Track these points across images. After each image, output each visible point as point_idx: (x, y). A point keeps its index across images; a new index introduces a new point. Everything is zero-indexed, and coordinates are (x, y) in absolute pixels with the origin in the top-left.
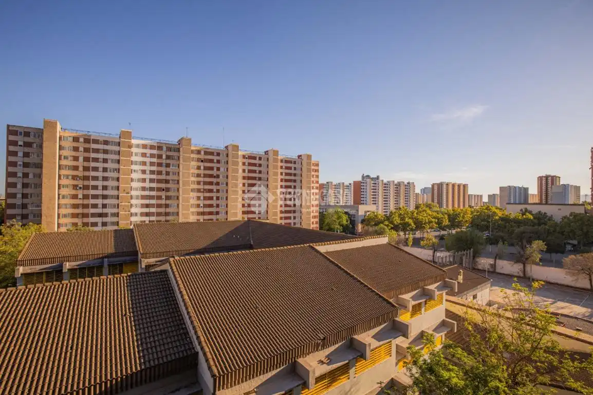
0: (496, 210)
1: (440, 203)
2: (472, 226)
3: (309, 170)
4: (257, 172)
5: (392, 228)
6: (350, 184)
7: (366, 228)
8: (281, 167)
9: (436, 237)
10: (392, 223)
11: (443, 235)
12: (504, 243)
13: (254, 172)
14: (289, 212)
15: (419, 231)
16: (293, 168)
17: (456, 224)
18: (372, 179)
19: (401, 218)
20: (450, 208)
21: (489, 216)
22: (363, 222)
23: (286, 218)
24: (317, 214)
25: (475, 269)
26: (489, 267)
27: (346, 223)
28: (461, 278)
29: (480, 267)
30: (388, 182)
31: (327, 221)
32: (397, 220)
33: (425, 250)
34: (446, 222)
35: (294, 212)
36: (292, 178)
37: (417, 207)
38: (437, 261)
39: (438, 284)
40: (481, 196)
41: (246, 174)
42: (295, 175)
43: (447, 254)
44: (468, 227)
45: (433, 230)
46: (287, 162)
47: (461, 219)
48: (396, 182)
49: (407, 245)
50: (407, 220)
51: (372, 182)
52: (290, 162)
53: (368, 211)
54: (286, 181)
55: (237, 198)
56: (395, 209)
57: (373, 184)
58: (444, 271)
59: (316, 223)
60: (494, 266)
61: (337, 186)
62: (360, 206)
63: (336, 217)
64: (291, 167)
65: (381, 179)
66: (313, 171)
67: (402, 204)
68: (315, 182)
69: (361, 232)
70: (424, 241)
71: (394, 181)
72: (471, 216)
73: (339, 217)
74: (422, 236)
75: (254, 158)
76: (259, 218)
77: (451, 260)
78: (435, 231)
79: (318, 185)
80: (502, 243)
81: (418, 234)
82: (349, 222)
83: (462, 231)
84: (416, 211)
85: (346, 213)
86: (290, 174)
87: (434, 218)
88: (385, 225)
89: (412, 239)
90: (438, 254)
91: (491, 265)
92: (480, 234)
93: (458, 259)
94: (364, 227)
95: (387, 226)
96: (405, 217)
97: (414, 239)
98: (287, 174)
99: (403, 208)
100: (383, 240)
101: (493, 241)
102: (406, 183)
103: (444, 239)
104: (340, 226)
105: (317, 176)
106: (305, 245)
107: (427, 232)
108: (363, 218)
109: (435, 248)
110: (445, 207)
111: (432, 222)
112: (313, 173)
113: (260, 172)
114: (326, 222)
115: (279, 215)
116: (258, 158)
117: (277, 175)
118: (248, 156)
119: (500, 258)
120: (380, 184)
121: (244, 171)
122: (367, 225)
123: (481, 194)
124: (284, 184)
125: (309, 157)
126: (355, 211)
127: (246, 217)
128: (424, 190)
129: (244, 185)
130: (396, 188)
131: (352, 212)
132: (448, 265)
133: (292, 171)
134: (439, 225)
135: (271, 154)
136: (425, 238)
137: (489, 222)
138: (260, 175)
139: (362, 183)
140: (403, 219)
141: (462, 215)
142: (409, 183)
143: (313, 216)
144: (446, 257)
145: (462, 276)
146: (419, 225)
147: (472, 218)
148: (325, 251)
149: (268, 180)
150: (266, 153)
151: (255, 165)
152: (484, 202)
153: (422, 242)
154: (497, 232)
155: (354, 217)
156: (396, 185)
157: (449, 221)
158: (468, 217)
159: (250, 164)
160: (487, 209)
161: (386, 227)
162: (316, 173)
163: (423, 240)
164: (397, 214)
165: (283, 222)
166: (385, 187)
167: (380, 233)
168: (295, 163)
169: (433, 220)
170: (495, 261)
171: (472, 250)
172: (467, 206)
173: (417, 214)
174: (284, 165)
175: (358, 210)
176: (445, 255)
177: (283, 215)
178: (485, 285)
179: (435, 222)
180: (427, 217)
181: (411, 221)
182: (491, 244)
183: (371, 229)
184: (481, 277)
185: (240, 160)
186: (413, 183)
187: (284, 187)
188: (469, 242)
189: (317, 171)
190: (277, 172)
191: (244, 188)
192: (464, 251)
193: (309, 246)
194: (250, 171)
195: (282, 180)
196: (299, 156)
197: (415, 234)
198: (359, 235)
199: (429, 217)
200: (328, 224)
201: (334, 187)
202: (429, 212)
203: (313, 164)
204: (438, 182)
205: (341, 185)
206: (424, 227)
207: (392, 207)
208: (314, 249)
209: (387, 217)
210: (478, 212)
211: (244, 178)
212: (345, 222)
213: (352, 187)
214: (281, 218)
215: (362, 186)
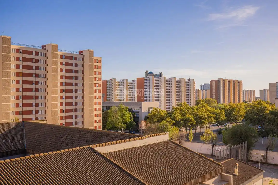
0: (266, 105)
1: (218, 99)
2: (246, 120)
3: (91, 67)
4: (34, 68)
5: (174, 124)
6: (133, 81)
7: (149, 125)
8: (61, 64)
9: (214, 131)
10: (174, 119)
11: (221, 129)
12: (273, 136)
13: (30, 68)
14: (71, 111)
15: (199, 127)
16: (74, 65)
17: (232, 118)
18: (156, 76)
19: (183, 114)
20: (227, 103)
21: (260, 110)
22: (146, 118)
23: (66, 118)
24: (100, 112)
25: (250, 162)
26: (262, 159)
27: (130, 121)
28: (237, 171)
29: (254, 159)
30: (170, 79)
31: (111, 119)
32: (179, 117)
33: (205, 145)
34: (223, 117)
35: (76, 110)
36: (73, 74)
37: (197, 103)
38: (215, 154)
39: (216, 178)
40: (254, 92)
41: (21, 70)
42: (76, 72)
43: (225, 147)
44: (243, 121)
45: (212, 125)
46: (67, 57)
47: (236, 113)
48: (177, 79)
49: (188, 140)
50: (188, 116)
51: (155, 79)
52: (71, 58)
53: (151, 108)
54: (67, 77)
55: (9, 98)
56: (177, 105)
57: (156, 80)
58: (220, 166)
59: (100, 121)
60: (266, 157)
61: (121, 83)
62: (143, 103)
63: (119, 114)
64: (72, 63)
65: (163, 76)
66: (95, 68)
67: (183, 100)
68: (97, 79)
69: (145, 129)
70: (204, 136)
71: (175, 78)
72: (245, 111)
73: (123, 115)
74: (202, 131)
75: (30, 53)
76: (36, 119)
77: (228, 153)
78: (214, 126)
79: (101, 82)
80: (272, 135)
81: (198, 130)
82: (133, 119)
83: (237, 125)
84: (196, 107)
85: (130, 110)
86: (71, 71)
87: (212, 113)
88: (167, 121)
89: (192, 134)
90: (217, 148)
91: (263, 156)
92: (253, 128)
93: (234, 152)
94: (147, 125)
95: (170, 122)
96: (185, 113)
97: (195, 134)
98: (67, 71)
99: (184, 104)
100: (164, 138)
101: (264, 134)
102: (187, 80)
103: (222, 133)
104: (124, 124)
105: (100, 73)
106: (85, 147)
107: (207, 127)
108: (146, 115)
109: (214, 143)
110: (222, 103)
111: (211, 117)
112: (95, 70)
113: (37, 68)
114: (110, 121)
115: (59, 114)
116: (34, 53)
117: (57, 72)
118: (23, 50)
119: (271, 150)
120: (163, 81)
121: (18, 67)
122: (150, 122)
123: (254, 90)
124: (64, 81)
125: (91, 53)
126: (139, 108)
127: (20, 118)
128: (204, 87)
129: (18, 82)
130: (177, 84)
131: (136, 109)
132: (225, 159)
133: (73, 68)
134: (217, 119)
135: (49, 49)
136: (204, 132)
137: (260, 116)
138: (37, 72)
139: (145, 80)
140: (184, 115)
141: (237, 110)
142: (189, 80)
143: (96, 115)
144: (223, 150)
145: (238, 169)
146: (199, 121)
147: (245, 112)
148: (105, 152)
149: (46, 77)
150: (44, 47)
151: (31, 60)
152: (256, 98)
153: (202, 137)
154: (268, 125)
155: (138, 115)
156: (177, 82)
157: (226, 116)
158: (243, 112)
159: (24, 60)
160: (258, 104)
161: (168, 124)
162: (99, 70)
163: (202, 135)
164: (178, 111)
165: (64, 121)
166: (167, 87)
167: (162, 130)
168: (76, 59)
169: (212, 115)
170: (267, 152)
171: (246, 143)
172: (241, 101)
173: (197, 109)
174: (64, 61)
175: (141, 107)
176: (222, 149)
177: (64, 114)
178: (259, 176)
179: (213, 117)
180: (206, 112)
181: (191, 117)
182: (263, 137)
183: (154, 126)
184: (255, 168)
185: (13, 55)
186: (194, 80)
187: (64, 84)
188: (243, 136)
189: (100, 67)
190: (57, 69)
191: (18, 86)
192: (240, 144)
193: (89, 147)
194: (24, 67)
195: (62, 77)
196: (81, 52)
197: (195, 129)
198: (143, 132)
199: (208, 113)
200: (112, 123)
201: (117, 84)
202: (207, 107)
203: (95, 60)
204: (216, 79)
205: (125, 82)
206: (203, 122)
207: (174, 104)
208: (94, 150)
209: (169, 113)
210: (250, 107)
211: (18, 74)
212: (128, 120)
213: (136, 83)
214: (61, 118)
215: (145, 83)
